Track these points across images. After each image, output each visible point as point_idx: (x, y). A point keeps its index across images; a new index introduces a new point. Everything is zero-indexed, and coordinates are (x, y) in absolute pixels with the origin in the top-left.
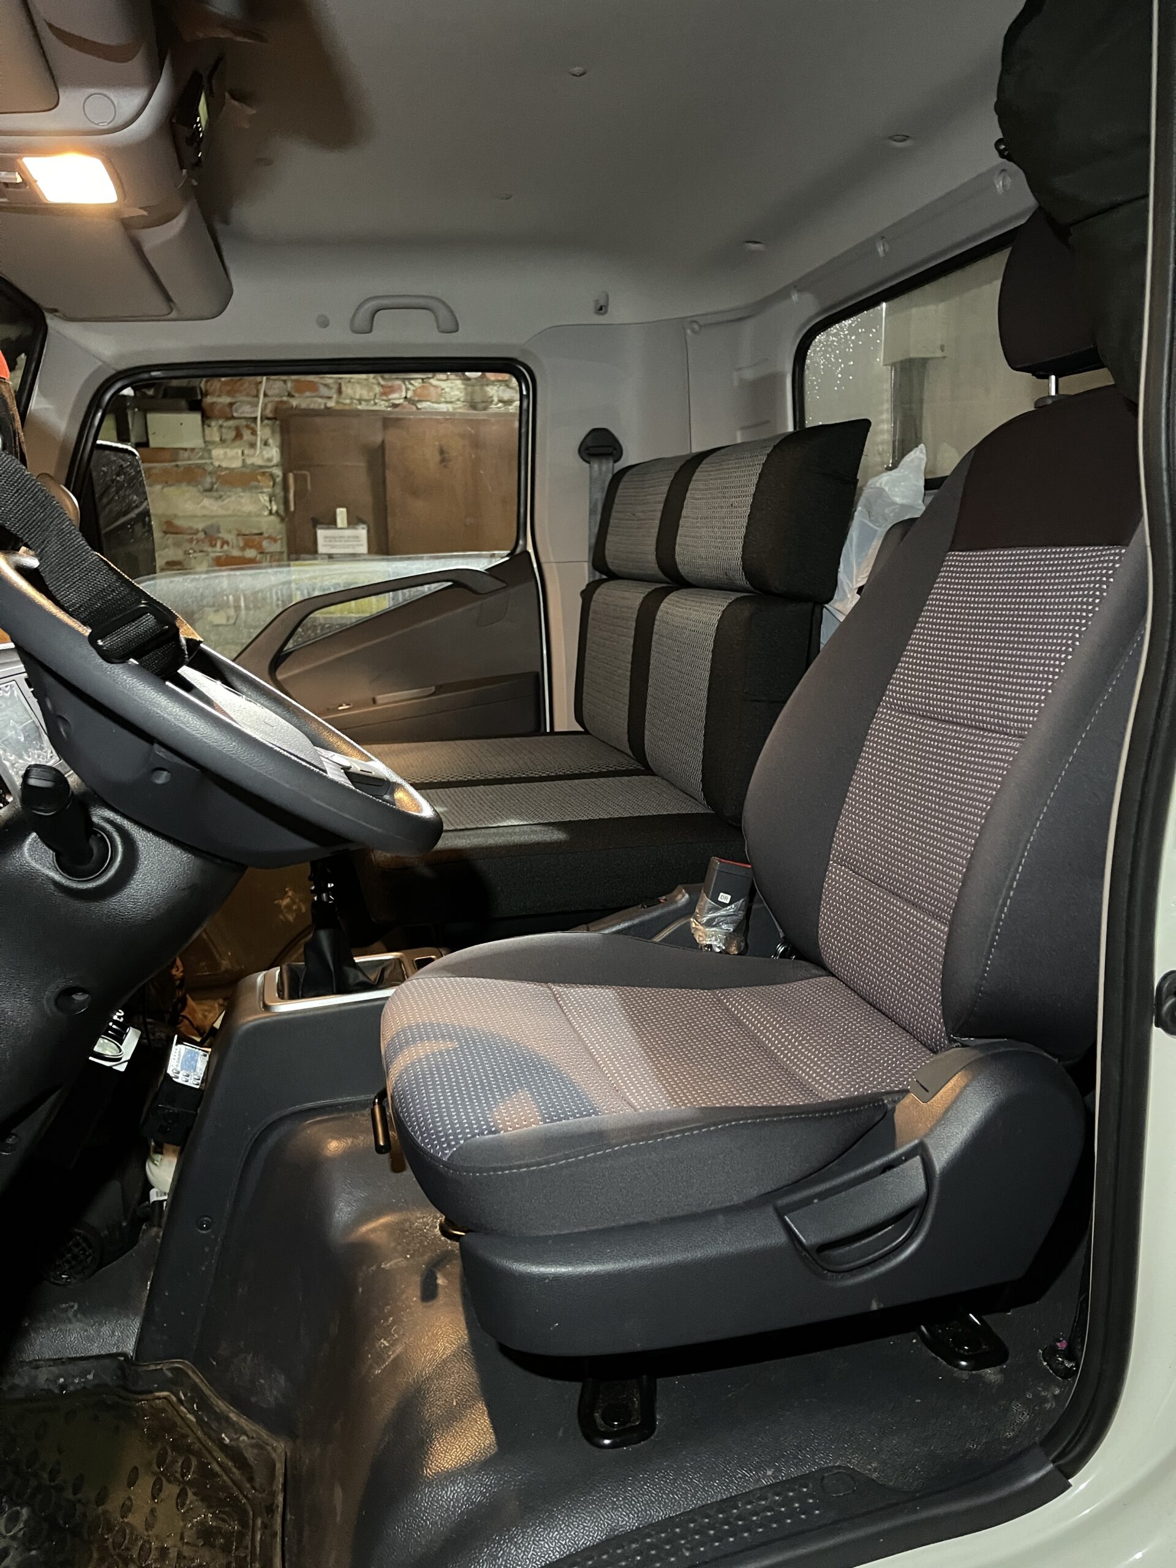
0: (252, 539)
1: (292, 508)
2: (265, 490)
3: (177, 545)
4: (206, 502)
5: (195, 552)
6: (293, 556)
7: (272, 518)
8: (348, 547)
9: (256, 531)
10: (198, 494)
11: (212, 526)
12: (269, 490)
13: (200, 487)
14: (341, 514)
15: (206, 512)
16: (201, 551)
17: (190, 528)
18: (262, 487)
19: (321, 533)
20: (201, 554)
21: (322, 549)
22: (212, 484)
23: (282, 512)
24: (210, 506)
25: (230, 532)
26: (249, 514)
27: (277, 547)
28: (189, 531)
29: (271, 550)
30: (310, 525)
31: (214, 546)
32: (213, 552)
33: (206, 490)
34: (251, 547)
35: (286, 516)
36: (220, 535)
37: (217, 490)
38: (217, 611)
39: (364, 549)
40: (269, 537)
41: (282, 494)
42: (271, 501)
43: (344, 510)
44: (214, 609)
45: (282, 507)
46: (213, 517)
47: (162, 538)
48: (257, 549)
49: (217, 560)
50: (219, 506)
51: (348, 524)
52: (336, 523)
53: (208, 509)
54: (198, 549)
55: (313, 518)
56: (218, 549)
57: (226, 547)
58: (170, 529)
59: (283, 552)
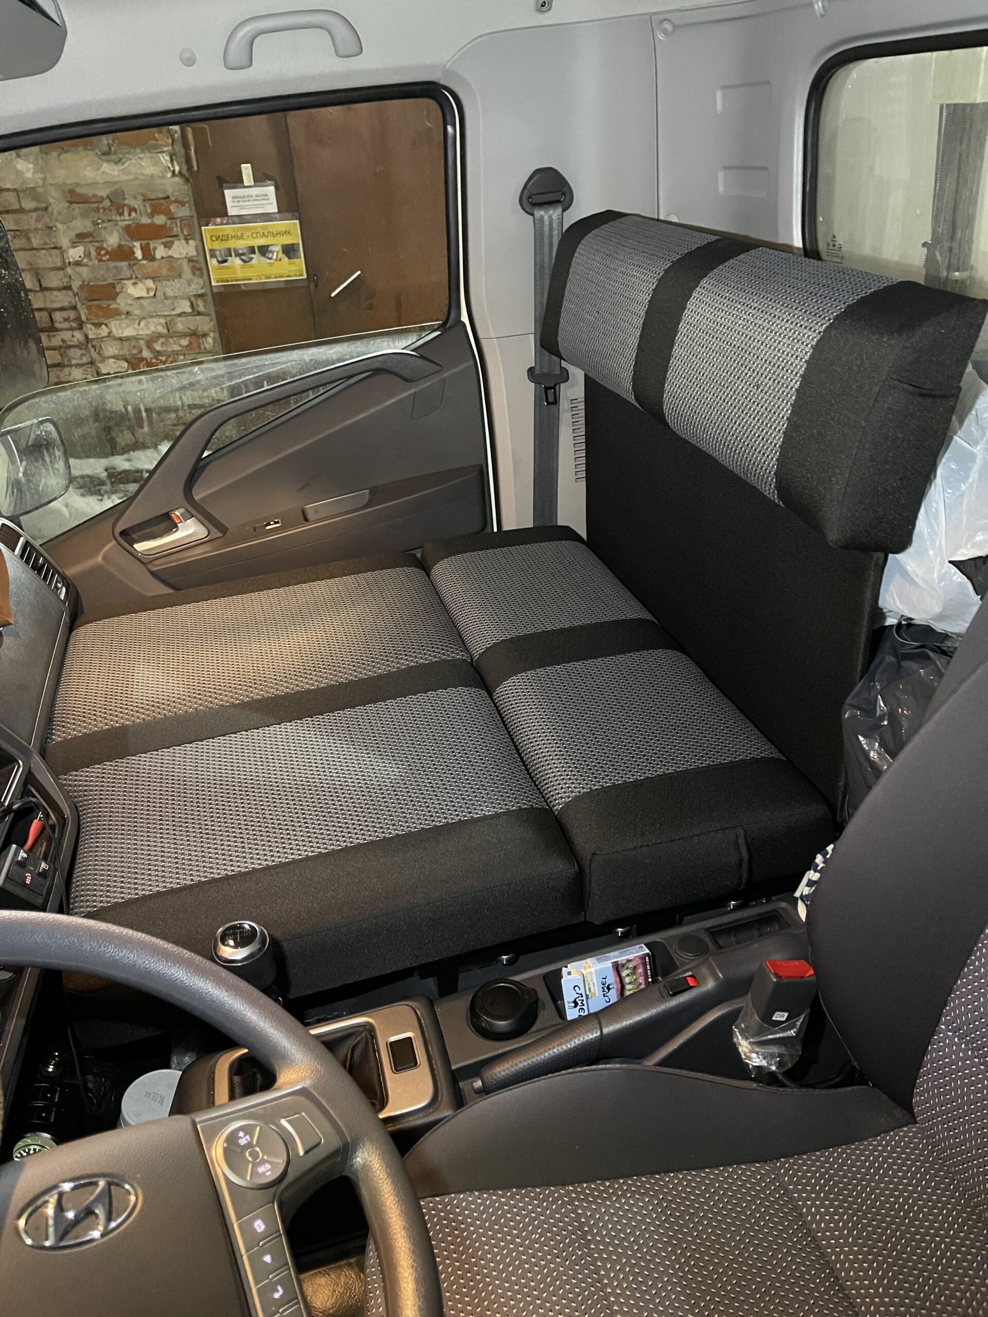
0: (159, 205)
1: (195, 168)
2: (165, 149)
3: (84, 215)
4: (106, 167)
5: (103, 222)
6: (203, 221)
7: (176, 179)
8: (257, 206)
9: (161, 195)
10: (97, 159)
11: (116, 193)
12: (170, 148)
13: (97, 150)
14: (246, 170)
15: (109, 179)
16: (109, 221)
17: (95, 196)
18: (161, 145)
19: (229, 194)
20: (110, 224)
21: (232, 211)
22: (109, 146)
23: (185, 172)
24: (110, 171)
25: (135, 198)
26: (152, 176)
27: (184, 212)
28: (94, 200)
29: (179, 215)
30: (217, 183)
31: (121, 214)
32: (121, 220)
33: (105, 154)
34: (160, 213)
35: (190, 176)
36: (127, 202)
37: (115, 153)
38: (135, 284)
39: (273, 208)
40: (176, 201)
41: (183, 151)
42: (172, 160)
43: (249, 165)
44: (132, 281)
45: (185, 167)
46: (115, 183)
47: (69, 207)
48: (165, 214)
49: (127, 229)
50: (119, 171)
51: (254, 181)
52: (242, 182)
53: (110, 175)
54: (105, 219)
55: (218, 178)
56: (126, 216)
57: (133, 214)
58: (74, 197)
59: (192, 216)
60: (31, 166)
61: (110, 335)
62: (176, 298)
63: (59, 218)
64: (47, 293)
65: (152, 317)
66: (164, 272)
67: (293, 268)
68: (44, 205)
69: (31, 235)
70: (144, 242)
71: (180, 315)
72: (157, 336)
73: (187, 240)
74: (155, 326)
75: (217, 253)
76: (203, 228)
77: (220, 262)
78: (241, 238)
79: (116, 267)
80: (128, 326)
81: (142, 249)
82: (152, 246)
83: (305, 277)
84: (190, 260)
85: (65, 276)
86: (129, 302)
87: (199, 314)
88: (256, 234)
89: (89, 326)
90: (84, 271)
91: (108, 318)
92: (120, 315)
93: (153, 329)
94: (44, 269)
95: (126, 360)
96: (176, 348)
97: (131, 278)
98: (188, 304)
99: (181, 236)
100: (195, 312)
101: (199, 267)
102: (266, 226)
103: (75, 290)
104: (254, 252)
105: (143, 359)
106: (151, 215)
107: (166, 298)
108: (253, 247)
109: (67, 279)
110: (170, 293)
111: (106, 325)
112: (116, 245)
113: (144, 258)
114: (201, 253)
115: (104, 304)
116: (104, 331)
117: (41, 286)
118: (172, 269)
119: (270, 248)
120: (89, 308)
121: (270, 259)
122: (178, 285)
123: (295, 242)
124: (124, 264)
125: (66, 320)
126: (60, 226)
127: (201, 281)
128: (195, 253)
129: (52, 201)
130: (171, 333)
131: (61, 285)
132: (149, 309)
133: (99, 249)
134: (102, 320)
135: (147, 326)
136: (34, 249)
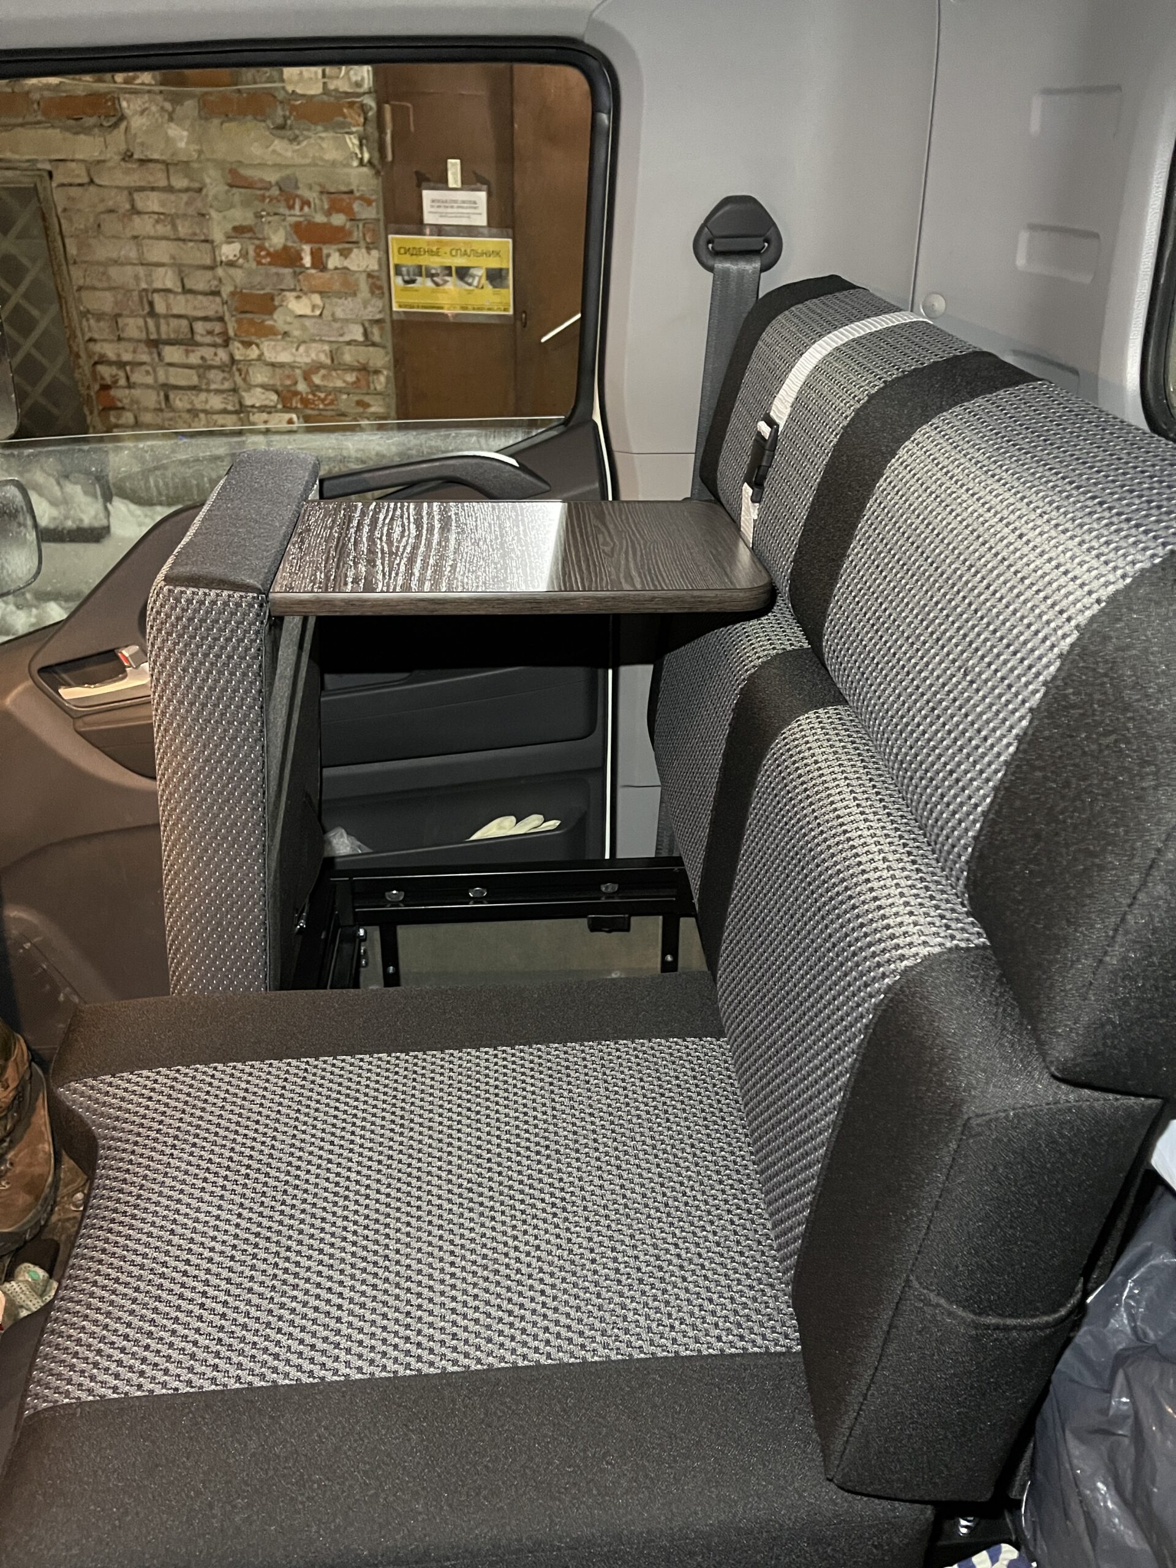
0: (339, 200)
1: (390, 158)
2: (354, 129)
3: (246, 203)
4: (278, 145)
5: (268, 214)
6: (392, 226)
7: (365, 170)
8: (461, 216)
9: (343, 188)
10: (267, 133)
11: (288, 177)
12: (361, 129)
13: (269, 122)
14: (454, 167)
15: (279, 160)
16: (275, 214)
17: (262, 180)
18: (350, 125)
19: (428, 195)
20: (276, 218)
21: (429, 218)
22: (285, 118)
23: (376, 162)
24: (282, 151)
25: (310, 188)
26: (334, 163)
27: (370, 213)
28: (259, 185)
29: (364, 217)
30: (415, 182)
31: (291, 207)
32: (290, 215)
33: (282, 127)
34: (339, 211)
35: (382, 168)
36: (299, 192)
37: (291, 128)
38: (298, 297)
39: (481, 220)
40: (362, 198)
41: (376, 134)
42: (361, 146)
43: (458, 161)
44: (294, 294)
45: (376, 155)
46: (287, 166)
47: (227, 192)
48: (346, 213)
49: (297, 227)
50: (294, 151)
51: (463, 182)
52: (446, 181)
53: (280, 155)
54: (271, 210)
55: (417, 173)
56: (297, 212)
57: (306, 209)
58: (236, 180)
59: (378, 220)
60: (185, 133)
61: (260, 358)
62: (347, 321)
63: (215, 203)
64: (189, 296)
65: (314, 341)
66: (337, 286)
67: (497, 299)
68: (197, 185)
69: (178, 222)
70: (316, 246)
71: (349, 343)
72: (317, 367)
73: (368, 249)
74: (317, 353)
75: (404, 270)
76: (390, 237)
77: (407, 282)
78: (437, 254)
79: (277, 274)
80: (284, 349)
81: (312, 253)
82: (325, 251)
83: (511, 312)
84: (370, 275)
85: (215, 278)
86: (289, 319)
87: (374, 344)
88: (455, 251)
89: (237, 344)
90: (238, 275)
91: (260, 336)
92: (275, 334)
93: (313, 356)
94: (190, 266)
95: (277, 392)
96: (339, 384)
97: (294, 290)
98: (361, 330)
99: (362, 244)
100: (368, 341)
101: (379, 286)
102: (469, 243)
103: (225, 295)
104: (450, 275)
105: (296, 393)
106: (328, 213)
107: (335, 320)
108: (449, 268)
109: (216, 283)
110: (340, 314)
111: (257, 345)
112: (280, 246)
113: (314, 265)
114: (384, 268)
115: (257, 318)
116: (254, 352)
117: (183, 286)
118: (345, 283)
119: (472, 271)
120: (239, 322)
122: (351, 305)
123: (504, 266)
124: (287, 271)
125: (210, 333)
126: (214, 214)
127: (380, 304)
128: (376, 267)
129: (208, 181)
130: (335, 364)
131: (207, 288)
132: (313, 331)
133: (260, 248)
134: (254, 339)
135: (307, 351)
136: (179, 239)
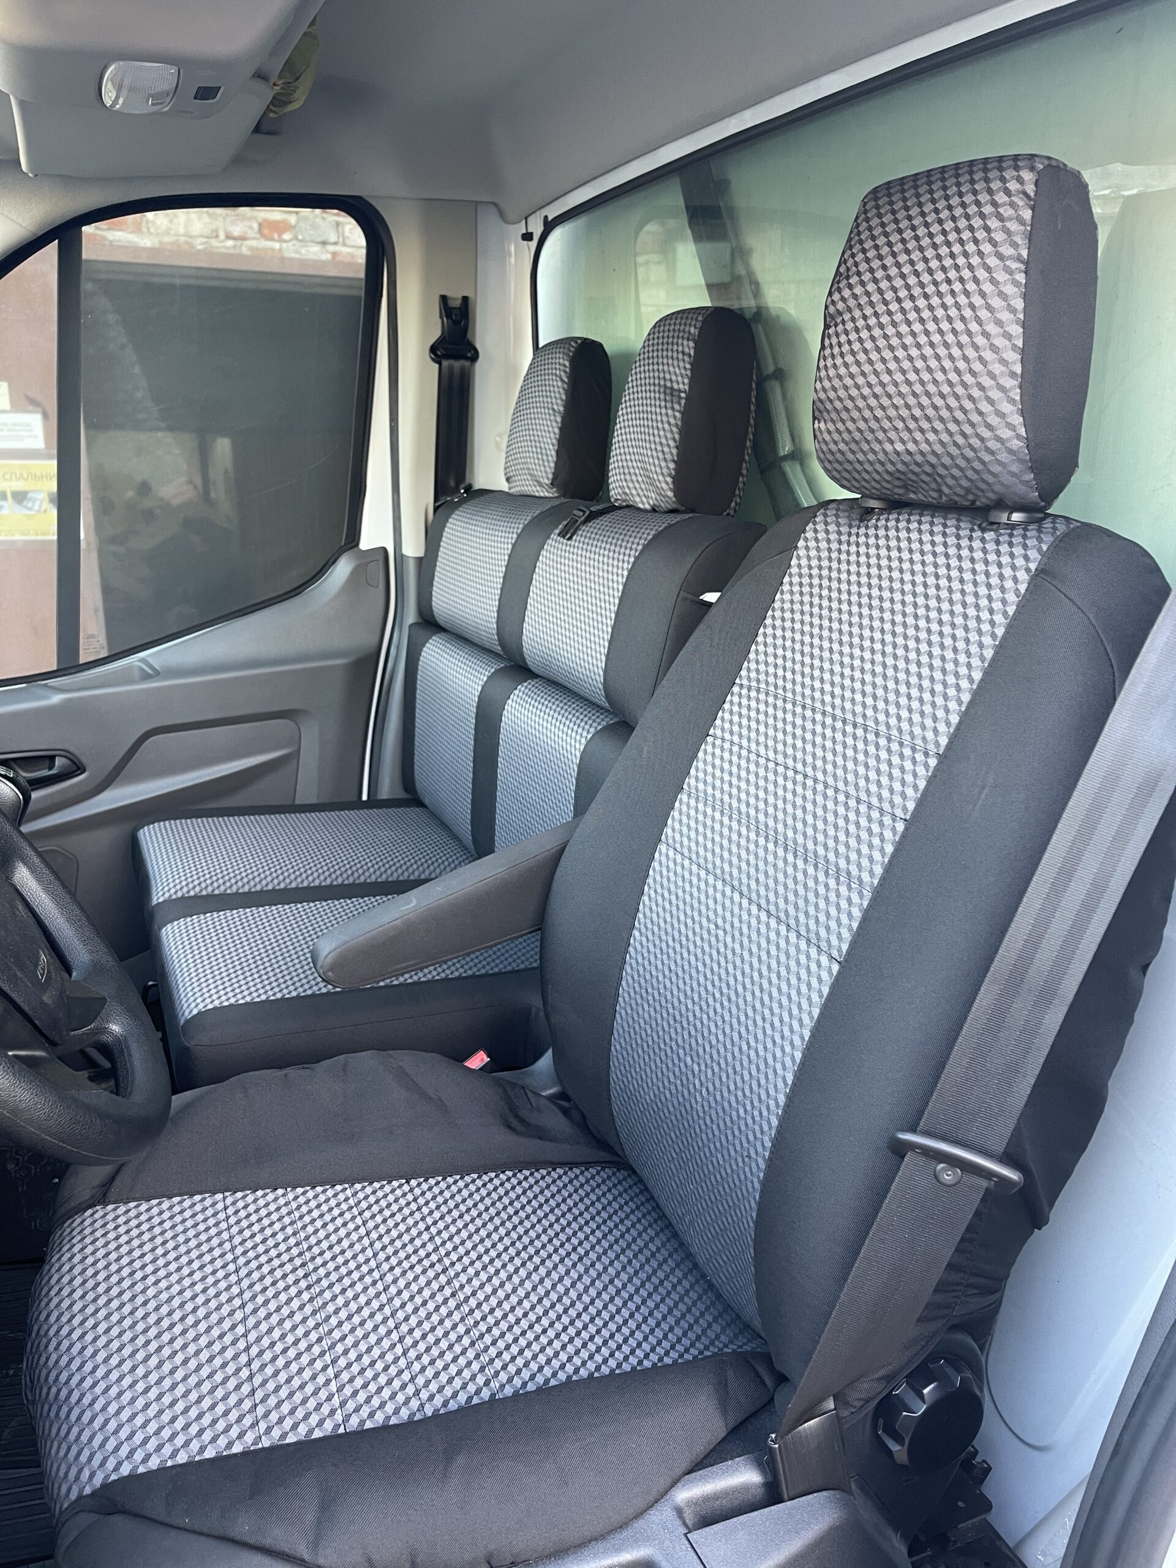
88: (9, 475)
102: (26, 466)
104: (5, 499)
108: (4, 492)
119: (30, 495)
121: (30, 509)
